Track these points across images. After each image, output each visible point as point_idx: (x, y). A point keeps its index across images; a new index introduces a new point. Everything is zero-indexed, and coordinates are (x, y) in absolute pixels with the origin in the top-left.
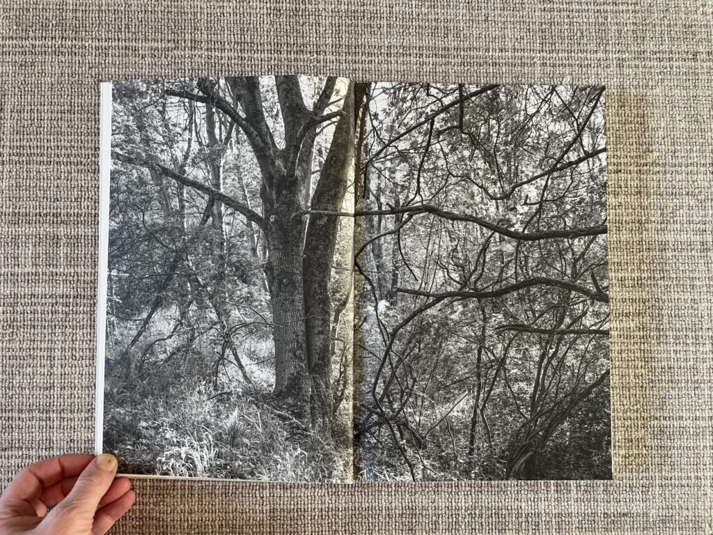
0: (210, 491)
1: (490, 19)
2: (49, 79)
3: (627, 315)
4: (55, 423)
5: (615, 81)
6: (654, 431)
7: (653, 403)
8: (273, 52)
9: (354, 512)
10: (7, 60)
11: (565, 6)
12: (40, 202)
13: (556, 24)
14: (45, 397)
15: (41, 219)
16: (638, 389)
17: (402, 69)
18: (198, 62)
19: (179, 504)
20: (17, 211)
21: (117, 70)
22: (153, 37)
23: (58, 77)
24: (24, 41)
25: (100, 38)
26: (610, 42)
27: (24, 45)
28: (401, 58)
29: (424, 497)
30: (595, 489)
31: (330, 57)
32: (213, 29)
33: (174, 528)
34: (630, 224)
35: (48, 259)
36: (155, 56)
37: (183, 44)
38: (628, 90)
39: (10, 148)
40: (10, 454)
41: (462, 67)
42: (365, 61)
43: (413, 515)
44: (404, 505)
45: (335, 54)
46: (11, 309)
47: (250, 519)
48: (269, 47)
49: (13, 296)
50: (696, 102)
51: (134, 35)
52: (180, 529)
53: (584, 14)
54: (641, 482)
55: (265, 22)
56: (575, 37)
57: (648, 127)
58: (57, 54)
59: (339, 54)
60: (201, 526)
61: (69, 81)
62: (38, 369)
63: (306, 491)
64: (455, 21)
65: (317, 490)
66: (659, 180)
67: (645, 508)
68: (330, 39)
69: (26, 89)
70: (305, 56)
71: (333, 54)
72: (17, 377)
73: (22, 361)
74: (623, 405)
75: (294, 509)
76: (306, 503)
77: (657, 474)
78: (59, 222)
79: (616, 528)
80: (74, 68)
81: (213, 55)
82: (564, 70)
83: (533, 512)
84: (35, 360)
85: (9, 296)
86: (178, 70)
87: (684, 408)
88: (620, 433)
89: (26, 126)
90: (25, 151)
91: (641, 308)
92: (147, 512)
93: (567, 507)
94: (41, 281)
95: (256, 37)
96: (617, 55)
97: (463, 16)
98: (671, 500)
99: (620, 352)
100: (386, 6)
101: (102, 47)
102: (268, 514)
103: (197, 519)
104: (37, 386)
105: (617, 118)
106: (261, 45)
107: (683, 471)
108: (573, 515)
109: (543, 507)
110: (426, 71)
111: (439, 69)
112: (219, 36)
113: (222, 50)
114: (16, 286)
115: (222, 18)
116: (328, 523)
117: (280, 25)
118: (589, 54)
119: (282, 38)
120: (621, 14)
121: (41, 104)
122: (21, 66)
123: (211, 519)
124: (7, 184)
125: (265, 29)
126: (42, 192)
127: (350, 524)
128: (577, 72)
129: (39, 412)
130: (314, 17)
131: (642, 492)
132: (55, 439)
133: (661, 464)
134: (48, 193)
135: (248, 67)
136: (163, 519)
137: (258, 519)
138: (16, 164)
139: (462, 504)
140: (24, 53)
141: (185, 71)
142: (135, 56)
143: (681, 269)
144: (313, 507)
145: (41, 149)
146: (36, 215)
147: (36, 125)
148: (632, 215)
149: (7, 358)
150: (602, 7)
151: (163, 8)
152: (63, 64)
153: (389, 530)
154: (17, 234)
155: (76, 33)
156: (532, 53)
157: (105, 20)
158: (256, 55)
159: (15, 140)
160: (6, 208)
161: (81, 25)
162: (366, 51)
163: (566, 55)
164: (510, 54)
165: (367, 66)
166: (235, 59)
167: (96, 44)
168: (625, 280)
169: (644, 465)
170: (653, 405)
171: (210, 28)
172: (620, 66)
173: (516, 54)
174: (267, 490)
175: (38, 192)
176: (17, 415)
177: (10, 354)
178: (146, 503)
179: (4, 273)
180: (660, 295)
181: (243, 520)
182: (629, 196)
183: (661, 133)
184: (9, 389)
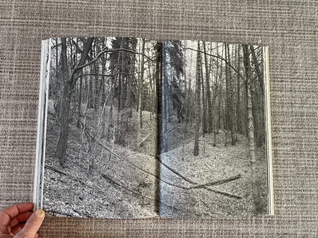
1: (226, 15)
2: (34, 37)
3: (287, 144)
4: (31, 188)
5: (281, 42)
6: (299, 196)
7: (298, 183)
8: (132, 27)
9: (165, 231)
10: (16, 28)
11: (258, 10)
12: (28, 90)
13: (255, 17)
14: (27, 177)
15: (28, 97)
16: (292, 177)
17: (188, 35)
18: (99, 31)
19: (86, 226)
20: (18, 94)
21: (64, 33)
22: (80, 20)
23: (38, 36)
24: (23, 20)
25: (57, 19)
26: (278, 26)
27: (24, 22)
28: (188, 31)
29: (196, 225)
30: (273, 222)
31: (156, 30)
32: (106, 17)
34: (288, 104)
35: (31, 115)
36: (81, 28)
37: (93, 23)
38: (286, 46)
39: (16, 66)
41: (214, 35)
42: (172, 32)
43: (191, 233)
44: (187, 228)
45: (159, 28)
46: (14, 137)
47: (118, 234)
48: (130, 25)
49: (14, 131)
50: (315, 52)
51: (72, 19)
53: (267, 14)
54: (294, 219)
55: (129, 14)
56: (263, 23)
57: (295, 63)
58: (38, 26)
59: (161, 28)
60: (96, 236)
61: (43, 38)
62: (25, 164)
63: (143, 221)
64: (211, 15)
65: (148, 221)
66: (300, 85)
67: (295, 231)
68: (157, 22)
69: (24, 41)
70: (146, 29)
72: (15, 168)
73: (17, 160)
74: (285, 184)
75: (138, 229)
76: (143, 226)
77: (300, 216)
78: (36, 99)
80: (45, 32)
81: (106, 28)
82: (258, 37)
83: (245, 232)
84: (23, 160)
85: (13, 131)
86: (91, 34)
87: (312, 186)
88: (284, 197)
89: (23, 57)
90: (22, 68)
91: (293, 141)
92: (71, 229)
93: (261, 230)
94: (27, 124)
95: (125, 21)
96: (281, 31)
97: (214, 13)
98: (307, 227)
99: (284, 161)
100: (181, 9)
101: (58, 23)
102: (126, 231)
103: (94, 233)
104: (23, 171)
105: (281, 58)
106: (127, 24)
107: (312, 214)
108: (263, 234)
109: (250, 230)
110: (198, 37)
111: (204, 36)
112: (109, 20)
113: (110, 26)
114: (16, 127)
115: (110, 12)
116: (153, 236)
117: (135, 16)
118: (269, 31)
119: (136, 21)
120: (283, 14)
121: (30, 48)
122: (22, 30)
123: (100, 233)
124: (14, 82)
125: (129, 17)
126: (29, 85)
127: (163, 237)
128: (264, 38)
129: (24, 183)
130: (150, 13)
131: (294, 223)
132: (31, 195)
133: (302, 211)
134: (32, 86)
135: (121, 33)
136: (78, 233)
137: (121, 234)
138: (18, 73)
139: (214, 228)
140: (23, 25)
141: (94, 34)
142: (72, 28)
143: (310, 124)
144: (146, 229)
145: (29, 67)
146: (26, 96)
147: (28, 56)
148: (288, 100)
149: (11, 159)
150: (274, 11)
151: (85, 8)
152: (40, 31)
154: (17, 104)
155: (46, 17)
156: (244, 30)
157: (59, 12)
158: (124, 28)
159: (18, 63)
160: (13, 92)
161: (49, 14)
162: (173, 28)
163: (259, 31)
164: (235, 30)
165: (173, 34)
166: (115, 30)
167: (55, 22)
168: (285, 129)
169: (295, 212)
170: (298, 184)
171: (105, 17)
172: (282, 36)
173: (237, 30)
174: (126, 220)
175: (27, 85)
176: (14, 184)
177: (12, 157)
178: (71, 226)
179: (11, 121)
180: (301, 136)
181: (115, 234)
182: (287, 92)
183: (300, 65)
184: (11, 173)
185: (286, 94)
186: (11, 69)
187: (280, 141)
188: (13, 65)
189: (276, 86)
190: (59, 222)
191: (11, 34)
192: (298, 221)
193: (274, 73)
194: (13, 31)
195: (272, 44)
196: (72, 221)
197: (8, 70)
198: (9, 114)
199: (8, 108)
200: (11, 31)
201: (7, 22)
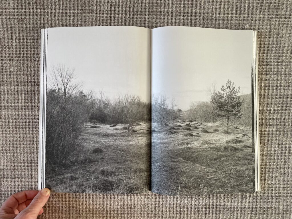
0: (97, 196)
2: (31, 26)
3: (271, 125)
4: (34, 168)
5: (267, 27)
6: (282, 174)
8: (123, 15)
9: (156, 206)
10: (14, 18)
12: (27, 77)
13: (242, 3)
14: (30, 157)
16: (275, 156)
17: (177, 22)
18: (92, 19)
19: (85, 201)
20: (18, 80)
21: (59, 22)
22: (74, 8)
23: (35, 25)
24: (21, 10)
25: (52, 9)
26: (265, 10)
27: (21, 12)
28: (177, 17)
29: (186, 200)
30: (257, 197)
32: (99, 5)
33: (82, 211)
34: (273, 87)
35: (31, 100)
36: (75, 16)
37: (86, 11)
38: (273, 31)
39: (15, 54)
40: (15, 180)
41: (203, 21)
42: (162, 18)
43: (181, 207)
44: (177, 203)
45: (149, 15)
46: (16, 121)
47: (113, 208)
48: (122, 12)
49: (17, 115)
51: (66, 7)
52: (85, 211)
54: (276, 194)
55: (121, 2)
56: (250, 8)
57: (281, 46)
58: (34, 15)
59: (151, 15)
60: (94, 210)
61: (39, 26)
62: (27, 145)
63: (137, 197)
64: (200, 1)
65: (141, 196)
66: (285, 69)
67: (278, 205)
68: (148, 9)
69: (22, 30)
70: (137, 16)
71: (148, 15)
72: (18, 149)
73: (20, 142)
74: (269, 163)
75: (132, 204)
76: (137, 201)
77: (283, 192)
78: (35, 85)
79: (265, 213)
80: (41, 21)
81: (99, 16)
82: (246, 22)
83: (231, 207)
84: (26, 142)
85: (15, 115)
86: (84, 22)
88: (268, 174)
89: (22, 45)
90: (21, 55)
91: (277, 122)
92: (72, 204)
93: (245, 205)
94: (28, 109)
95: (116, 8)
96: (268, 16)
98: (289, 202)
99: (268, 141)
101: (53, 12)
102: (121, 206)
103: (92, 207)
104: (26, 152)
105: (268, 42)
106: (118, 11)
108: (248, 208)
109: (235, 205)
110: (188, 23)
111: (193, 22)
112: (101, 8)
113: (102, 13)
114: (18, 111)
116: (146, 210)
117: (127, 3)
118: (256, 16)
119: (127, 9)
121: (28, 36)
122: (20, 20)
123: (97, 208)
124: (14, 69)
125: (120, 5)
126: (28, 72)
127: (155, 211)
128: (251, 23)
129: (27, 163)
131: (277, 199)
132: (33, 174)
133: (285, 187)
134: (31, 73)
135: (113, 20)
136: (78, 208)
137: (117, 208)
138: (18, 61)
139: (202, 203)
140: (21, 15)
141: (87, 22)
142: (67, 16)
144: (140, 203)
145: (28, 55)
146: (26, 82)
147: (26, 45)
148: (274, 83)
149: (14, 141)
152: (37, 20)
153: (171, 213)
154: (18, 90)
155: (42, 7)
156: (232, 15)
158: (116, 16)
159: (17, 51)
160: (14, 79)
161: (44, 3)
162: (163, 14)
163: (247, 16)
164: (223, 15)
165: (163, 20)
166: (108, 17)
167: (51, 11)
168: (270, 110)
169: (278, 188)
170: (282, 163)
171: (97, 5)
172: (269, 20)
173: (225, 15)
174: (121, 196)
175: (27, 72)
176: (18, 164)
177: (15, 139)
178: (71, 201)
179: (13, 106)
180: (285, 117)
181: (111, 208)
182: (273, 76)
183: (286, 49)
184: (15, 153)
185: (271, 77)
186: (11, 57)
187: (265, 122)
188: (12, 53)
189: (262, 69)
190: (60, 198)
191: (10, 23)
192: (281, 196)
193: (260, 57)
194: (12, 20)
195: (259, 29)
196: (72, 196)
197: (8, 58)
198: (11, 99)
199: (10, 94)
200: (10, 21)
201: (5, 12)
